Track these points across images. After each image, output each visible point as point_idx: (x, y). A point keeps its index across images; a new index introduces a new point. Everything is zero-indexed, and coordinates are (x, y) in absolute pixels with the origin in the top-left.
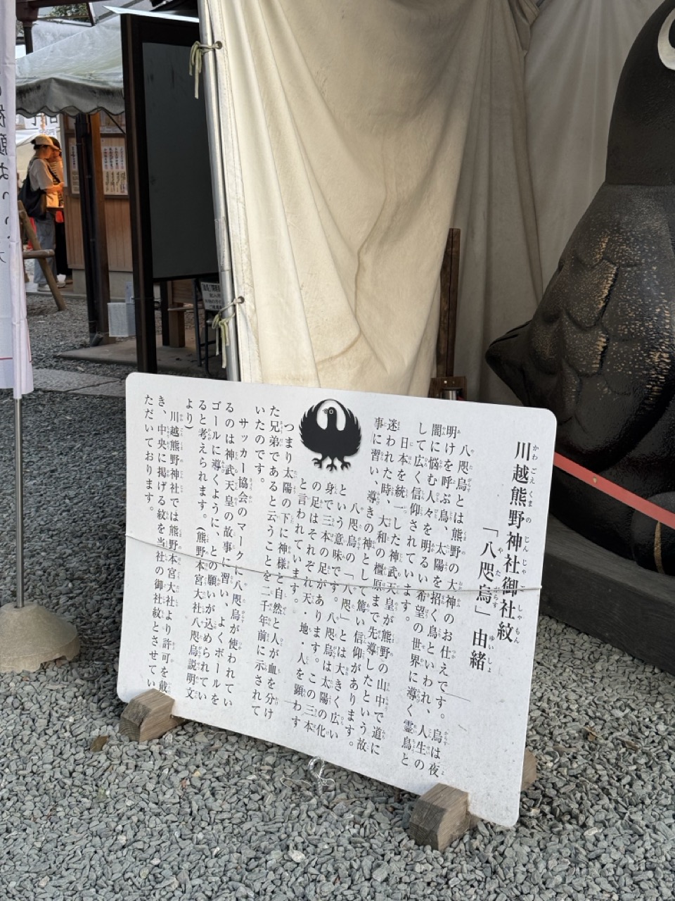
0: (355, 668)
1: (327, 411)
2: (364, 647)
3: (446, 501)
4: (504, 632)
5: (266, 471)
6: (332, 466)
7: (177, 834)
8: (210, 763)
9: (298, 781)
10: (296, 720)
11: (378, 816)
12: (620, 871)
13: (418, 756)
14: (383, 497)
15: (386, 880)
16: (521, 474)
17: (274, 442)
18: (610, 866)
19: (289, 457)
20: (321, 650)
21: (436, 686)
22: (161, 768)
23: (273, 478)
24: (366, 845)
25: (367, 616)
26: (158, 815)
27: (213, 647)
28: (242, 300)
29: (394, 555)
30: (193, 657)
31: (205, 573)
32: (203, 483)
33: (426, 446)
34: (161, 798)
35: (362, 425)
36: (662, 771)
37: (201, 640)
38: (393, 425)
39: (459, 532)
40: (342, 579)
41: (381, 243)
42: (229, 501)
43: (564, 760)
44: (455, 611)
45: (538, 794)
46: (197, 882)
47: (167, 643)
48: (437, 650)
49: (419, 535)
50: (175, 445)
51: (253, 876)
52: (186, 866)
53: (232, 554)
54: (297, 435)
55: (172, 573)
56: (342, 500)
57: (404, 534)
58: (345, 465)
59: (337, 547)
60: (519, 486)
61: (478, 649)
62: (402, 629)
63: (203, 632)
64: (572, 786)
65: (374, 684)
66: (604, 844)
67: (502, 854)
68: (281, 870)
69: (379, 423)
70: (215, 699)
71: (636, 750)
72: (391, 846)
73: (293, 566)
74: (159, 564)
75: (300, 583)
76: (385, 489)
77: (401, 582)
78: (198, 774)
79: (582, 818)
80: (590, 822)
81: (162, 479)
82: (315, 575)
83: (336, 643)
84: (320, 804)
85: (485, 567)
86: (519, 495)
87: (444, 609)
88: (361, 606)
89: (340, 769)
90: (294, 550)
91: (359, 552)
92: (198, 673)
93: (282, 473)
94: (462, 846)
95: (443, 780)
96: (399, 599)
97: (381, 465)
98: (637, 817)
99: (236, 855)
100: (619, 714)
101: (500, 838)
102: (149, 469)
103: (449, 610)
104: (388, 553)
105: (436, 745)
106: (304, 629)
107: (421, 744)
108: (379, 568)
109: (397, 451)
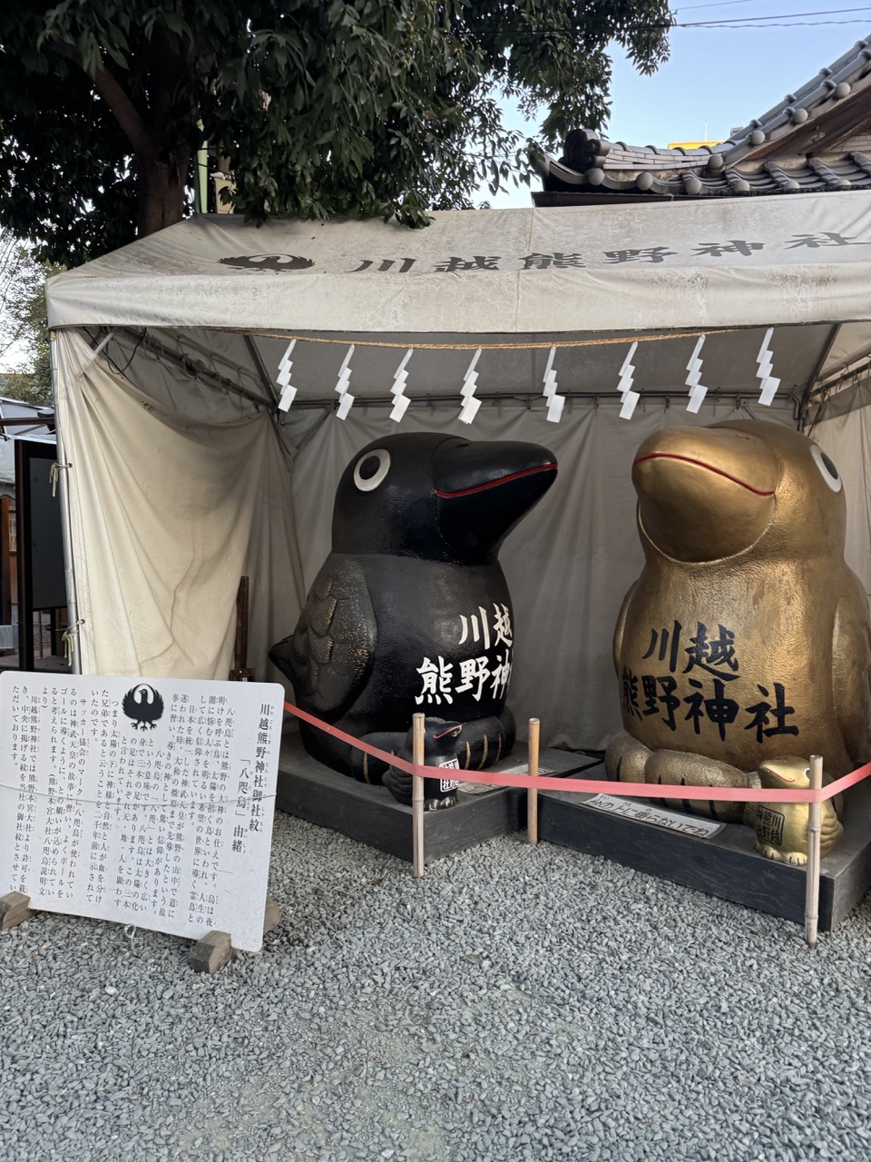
0: (158, 861)
1: (141, 692)
2: (164, 846)
3: (218, 745)
4: (254, 826)
5: (99, 733)
6: (144, 727)
7: (25, 988)
8: (55, 939)
9: (118, 943)
10: (118, 901)
11: (171, 958)
12: (326, 970)
13: (199, 915)
14: (177, 745)
15: (172, 997)
16: (264, 724)
17: (105, 713)
18: (320, 968)
19: (115, 723)
20: (135, 851)
21: (211, 866)
22: (17, 946)
23: (104, 738)
24: (161, 977)
25: (166, 825)
26: (11, 977)
27: (59, 858)
28: (84, 621)
29: (185, 783)
30: (44, 866)
31: (54, 806)
32: (54, 744)
33: (206, 710)
34: (15, 965)
35: (164, 699)
36: (360, 907)
37: (50, 853)
38: (185, 698)
39: (226, 763)
40: (150, 801)
41: (192, 585)
42: (73, 755)
43: (301, 908)
44: (223, 816)
45: (281, 931)
46: (36, 1017)
47: (25, 858)
48: (211, 843)
49: (201, 768)
50: (34, 719)
51: (78, 1007)
52: (29, 1007)
53: (74, 792)
54: (120, 708)
55: (30, 808)
56: (150, 749)
57: (191, 769)
58: (153, 726)
59: (146, 781)
60: (263, 731)
61: (237, 838)
62: (189, 831)
63: (52, 847)
64: (304, 923)
65: (171, 870)
66: (318, 955)
67: (252, 971)
68: (98, 1001)
69: (176, 697)
70: (60, 893)
71: (346, 896)
72: (178, 975)
73: (117, 796)
74: (21, 802)
75: (122, 807)
76: (179, 740)
77: (189, 800)
78: (45, 946)
79: (306, 941)
80: (311, 943)
81: (24, 743)
82: (132, 800)
83: (146, 845)
84: (132, 955)
85: (243, 784)
86: (263, 738)
87: (216, 815)
88: (163, 818)
89: (149, 931)
90: (118, 785)
91: (161, 784)
92: (48, 877)
93: (110, 734)
94: (226, 969)
95: (215, 928)
96: (187, 811)
97: (177, 724)
98: (341, 937)
99: (67, 996)
100: (339, 875)
101: (251, 961)
102: (15, 737)
103: (219, 815)
104: (180, 782)
105: (210, 905)
106: (124, 838)
107: (201, 906)
108: (174, 792)
109: (187, 715)
